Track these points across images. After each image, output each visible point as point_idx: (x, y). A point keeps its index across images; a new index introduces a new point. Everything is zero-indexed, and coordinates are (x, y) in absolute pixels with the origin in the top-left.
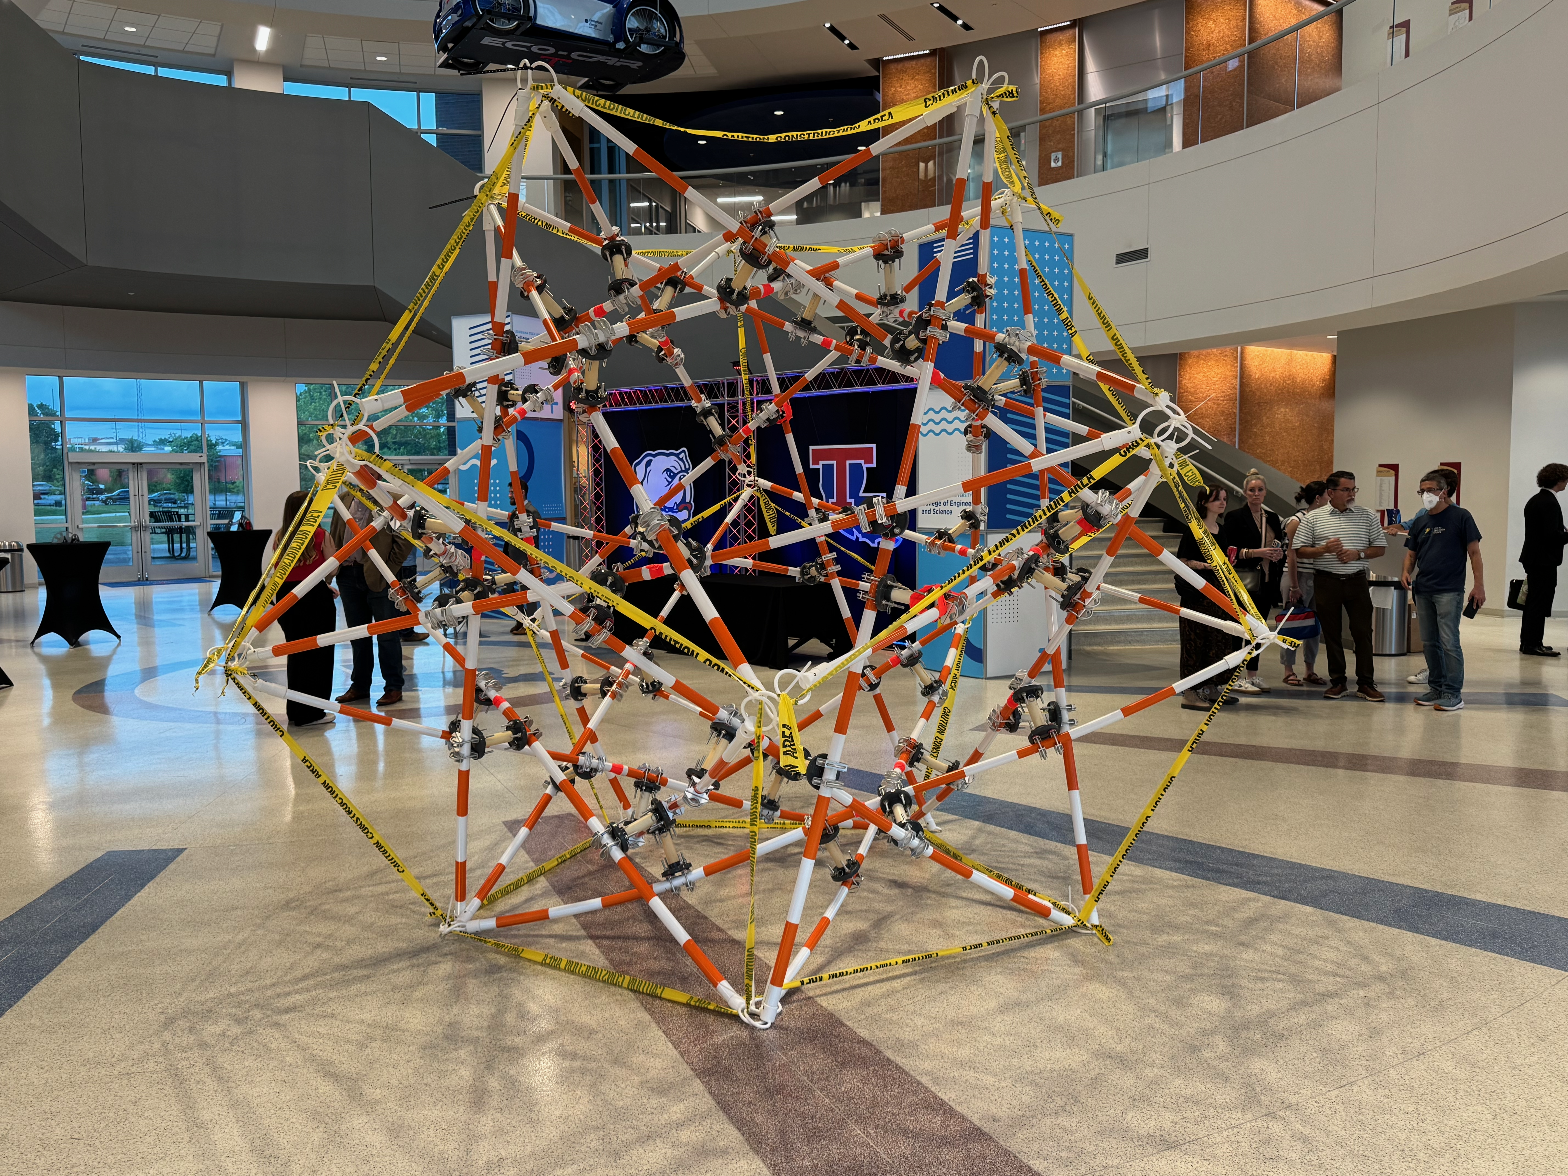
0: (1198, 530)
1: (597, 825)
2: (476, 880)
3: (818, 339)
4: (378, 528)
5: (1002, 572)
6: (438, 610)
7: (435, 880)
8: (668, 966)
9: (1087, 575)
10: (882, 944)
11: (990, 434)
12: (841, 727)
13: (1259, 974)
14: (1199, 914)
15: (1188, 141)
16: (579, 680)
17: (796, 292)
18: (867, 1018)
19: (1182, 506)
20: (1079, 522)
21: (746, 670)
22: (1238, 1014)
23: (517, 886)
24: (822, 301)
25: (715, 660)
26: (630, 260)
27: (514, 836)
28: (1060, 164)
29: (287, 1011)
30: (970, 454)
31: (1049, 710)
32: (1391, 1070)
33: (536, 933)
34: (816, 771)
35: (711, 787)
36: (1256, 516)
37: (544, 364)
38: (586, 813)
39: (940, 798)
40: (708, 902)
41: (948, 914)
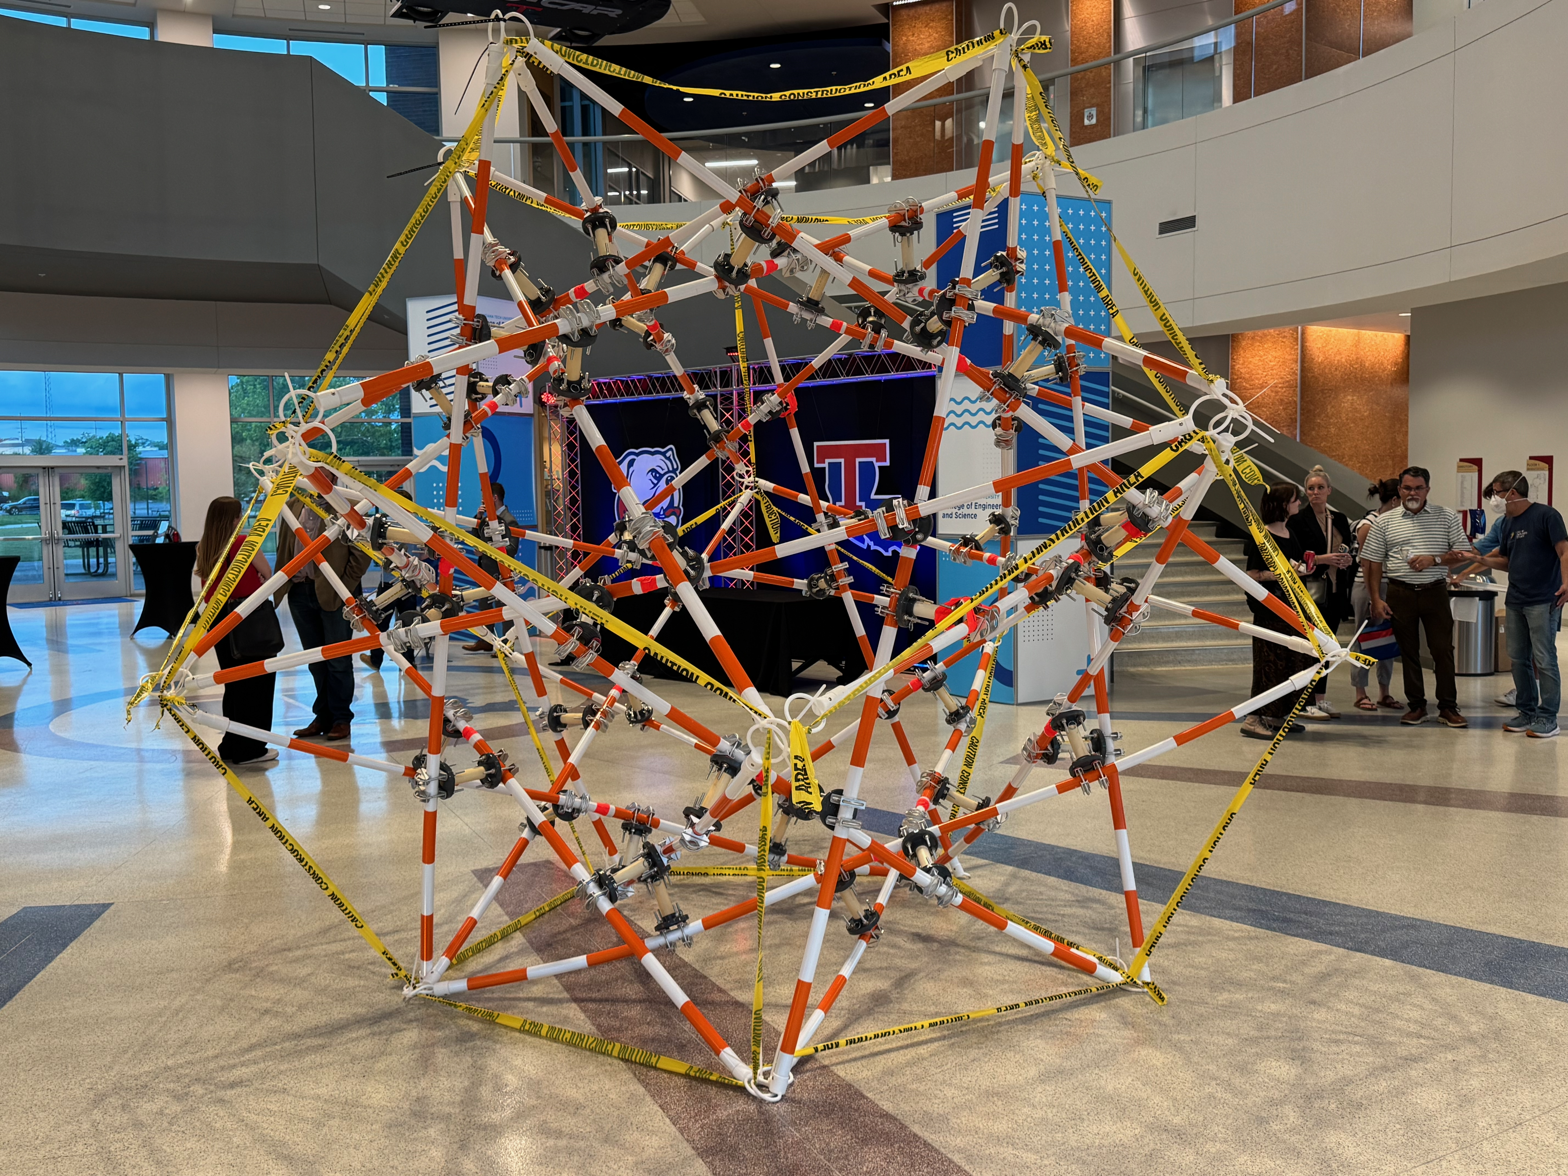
0: (1259, 534)
1: (581, 873)
2: (442, 938)
3: (826, 321)
4: (332, 539)
5: (1038, 582)
6: (402, 630)
7: (396, 937)
8: (664, 1032)
9: (1133, 585)
10: (905, 1006)
11: (1022, 428)
12: (858, 760)
13: (1333, 1036)
14: (1264, 969)
15: (1239, 96)
16: (558, 708)
17: (802, 269)
18: (890, 1089)
19: (1241, 506)
20: (1125, 526)
21: (752, 694)
22: (1310, 1081)
23: (490, 942)
24: (831, 279)
25: (717, 684)
26: (614, 234)
27: (486, 886)
28: (1094, 121)
29: (232, 1085)
30: (999, 450)
31: (1092, 739)
32: (1485, 1143)
33: (512, 996)
34: (831, 809)
35: (713, 828)
36: (1320, 519)
37: (520, 352)
38: (569, 859)
39: (968, 840)
40: (707, 959)
41: (980, 971)
